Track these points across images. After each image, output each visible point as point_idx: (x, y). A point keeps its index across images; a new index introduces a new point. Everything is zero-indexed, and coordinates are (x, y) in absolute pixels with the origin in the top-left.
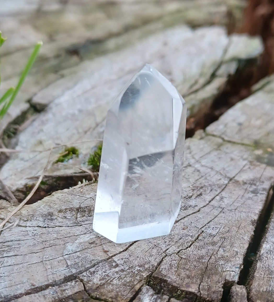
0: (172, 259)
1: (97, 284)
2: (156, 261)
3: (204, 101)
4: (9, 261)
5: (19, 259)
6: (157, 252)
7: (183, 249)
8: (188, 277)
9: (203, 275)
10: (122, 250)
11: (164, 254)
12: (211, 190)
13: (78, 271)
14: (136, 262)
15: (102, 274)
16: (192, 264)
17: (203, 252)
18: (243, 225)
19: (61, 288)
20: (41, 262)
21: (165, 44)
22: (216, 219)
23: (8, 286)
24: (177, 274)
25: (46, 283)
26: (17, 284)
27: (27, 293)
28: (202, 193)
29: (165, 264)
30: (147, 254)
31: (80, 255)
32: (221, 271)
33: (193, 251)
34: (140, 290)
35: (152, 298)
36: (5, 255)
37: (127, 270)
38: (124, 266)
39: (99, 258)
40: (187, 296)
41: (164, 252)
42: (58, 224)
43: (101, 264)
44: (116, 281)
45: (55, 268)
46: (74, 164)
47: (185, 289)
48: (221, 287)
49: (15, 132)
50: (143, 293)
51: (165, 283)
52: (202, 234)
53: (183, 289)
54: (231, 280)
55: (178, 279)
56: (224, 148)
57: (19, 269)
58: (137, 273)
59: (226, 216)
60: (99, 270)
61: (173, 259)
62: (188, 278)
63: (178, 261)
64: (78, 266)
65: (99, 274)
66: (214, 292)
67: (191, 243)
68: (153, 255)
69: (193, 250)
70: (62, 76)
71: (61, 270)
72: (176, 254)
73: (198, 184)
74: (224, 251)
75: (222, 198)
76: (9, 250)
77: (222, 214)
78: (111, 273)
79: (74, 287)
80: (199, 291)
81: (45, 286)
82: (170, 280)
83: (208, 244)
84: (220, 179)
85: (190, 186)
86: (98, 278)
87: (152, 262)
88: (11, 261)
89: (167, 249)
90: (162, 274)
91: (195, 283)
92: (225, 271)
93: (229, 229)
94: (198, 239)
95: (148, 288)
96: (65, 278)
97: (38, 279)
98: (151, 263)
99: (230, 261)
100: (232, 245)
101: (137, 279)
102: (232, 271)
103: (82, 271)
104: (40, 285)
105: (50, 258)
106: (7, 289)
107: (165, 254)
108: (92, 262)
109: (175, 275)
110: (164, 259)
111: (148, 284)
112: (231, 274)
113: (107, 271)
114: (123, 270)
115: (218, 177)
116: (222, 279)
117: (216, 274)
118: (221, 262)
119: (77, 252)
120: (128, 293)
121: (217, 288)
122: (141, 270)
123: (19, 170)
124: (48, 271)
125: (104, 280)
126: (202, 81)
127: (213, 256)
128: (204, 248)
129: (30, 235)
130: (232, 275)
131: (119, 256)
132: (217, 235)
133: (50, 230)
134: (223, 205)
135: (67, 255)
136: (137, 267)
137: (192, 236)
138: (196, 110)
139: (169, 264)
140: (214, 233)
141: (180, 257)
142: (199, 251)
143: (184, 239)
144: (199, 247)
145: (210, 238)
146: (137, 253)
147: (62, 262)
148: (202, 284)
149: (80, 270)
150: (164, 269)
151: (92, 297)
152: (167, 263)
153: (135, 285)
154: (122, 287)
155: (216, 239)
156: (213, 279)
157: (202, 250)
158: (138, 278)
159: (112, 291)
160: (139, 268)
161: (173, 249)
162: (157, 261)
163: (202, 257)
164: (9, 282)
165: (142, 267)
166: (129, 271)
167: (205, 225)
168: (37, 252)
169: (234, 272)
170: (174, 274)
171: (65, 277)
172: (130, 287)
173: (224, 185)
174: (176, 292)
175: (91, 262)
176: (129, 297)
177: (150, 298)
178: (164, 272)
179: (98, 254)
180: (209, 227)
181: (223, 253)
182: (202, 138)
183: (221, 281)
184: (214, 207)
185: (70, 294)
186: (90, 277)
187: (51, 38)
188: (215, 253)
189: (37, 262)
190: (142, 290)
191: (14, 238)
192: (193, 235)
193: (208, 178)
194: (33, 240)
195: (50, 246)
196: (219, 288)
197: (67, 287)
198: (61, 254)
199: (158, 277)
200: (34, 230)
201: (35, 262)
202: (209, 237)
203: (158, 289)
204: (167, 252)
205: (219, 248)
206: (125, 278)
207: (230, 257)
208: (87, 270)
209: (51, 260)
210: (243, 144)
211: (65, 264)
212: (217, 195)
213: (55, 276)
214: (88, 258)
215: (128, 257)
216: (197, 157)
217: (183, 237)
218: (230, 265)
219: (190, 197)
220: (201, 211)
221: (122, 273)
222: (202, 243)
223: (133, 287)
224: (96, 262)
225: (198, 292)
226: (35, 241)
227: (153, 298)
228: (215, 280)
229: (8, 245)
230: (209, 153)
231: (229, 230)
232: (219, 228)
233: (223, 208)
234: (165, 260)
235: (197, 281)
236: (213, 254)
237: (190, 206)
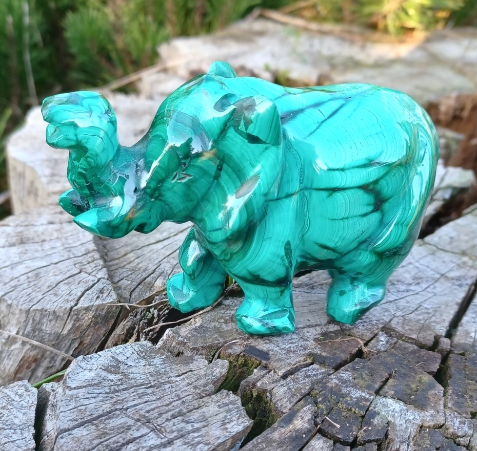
6: (389, 315)
7: (406, 314)
8: (410, 330)
9: (421, 330)
11: (393, 315)
12: (427, 281)
16: (413, 323)
17: (421, 317)
18: (450, 304)
19: (326, 327)
20: (310, 312)
22: (430, 299)
25: (316, 323)
27: (306, 327)
28: (420, 282)
29: (394, 321)
32: (433, 328)
34: (377, 333)
35: (386, 338)
47: (408, 336)
48: (433, 337)
50: (380, 335)
52: (420, 307)
54: (440, 334)
55: (403, 330)
56: (438, 254)
58: (375, 324)
59: (437, 298)
61: (400, 319)
63: (403, 320)
66: (428, 340)
67: (412, 311)
69: (414, 316)
72: (402, 316)
73: (417, 276)
74: (436, 318)
75: (435, 287)
77: (435, 297)
79: (334, 327)
80: (418, 338)
82: (398, 330)
83: (424, 313)
84: (433, 274)
85: (411, 277)
89: (395, 313)
92: (436, 329)
93: (439, 306)
94: (417, 309)
95: (383, 333)
98: (385, 320)
99: (440, 324)
100: (441, 315)
102: (441, 330)
104: (312, 324)
109: (401, 328)
110: (393, 319)
115: (433, 273)
117: (429, 330)
118: (433, 324)
120: (370, 334)
121: (430, 338)
122: (378, 323)
128: (421, 315)
132: (431, 308)
134: (436, 291)
137: (413, 308)
140: (429, 307)
141: (405, 318)
142: (418, 317)
143: (407, 309)
144: (418, 314)
148: (420, 334)
150: (393, 324)
151: (346, 334)
152: (396, 321)
155: (430, 311)
156: (427, 333)
158: (376, 327)
159: (359, 332)
160: (376, 322)
161: (400, 313)
162: (389, 319)
163: (420, 320)
165: (379, 321)
167: (423, 302)
172: (371, 331)
173: (436, 278)
176: (370, 337)
177: (384, 338)
178: (393, 326)
180: (425, 303)
182: (420, 245)
183: (433, 334)
184: (429, 292)
188: (429, 319)
189: (307, 312)
193: (425, 273)
199: (389, 328)
202: (425, 309)
204: (395, 315)
205: (432, 316)
207: (440, 322)
210: (453, 252)
212: (431, 285)
216: (417, 258)
218: (440, 326)
219: (411, 284)
220: (419, 294)
222: (420, 312)
223: (373, 332)
228: (429, 333)
230: (426, 256)
232: (432, 304)
233: (436, 293)
235: (416, 333)
236: (427, 319)
237: (411, 290)
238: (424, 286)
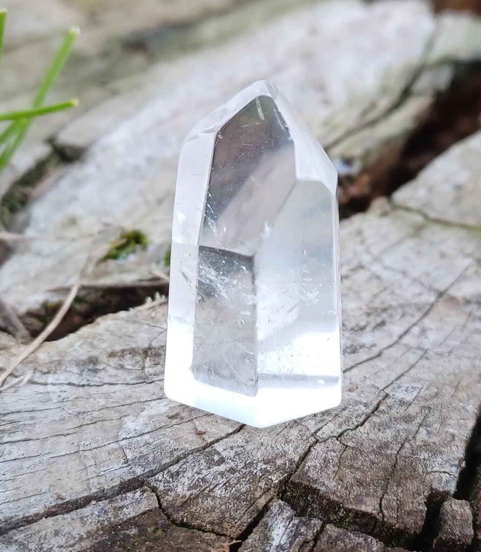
0: (328, 449)
1: (184, 496)
2: (298, 452)
3: (388, 142)
4: (15, 451)
5: (33, 447)
6: (299, 436)
7: (349, 429)
8: (360, 483)
9: (389, 479)
10: (231, 430)
11: (313, 438)
12: (403, 315)
13: (147, 470)
14: (259, 455)
15: (193, 478)
16: (367, 459)
17: (388, 434)
18: (464, 383)
19: (114, 505)
20: (74, 453)
21: (314, 31)
22: (413, 372)
23: (12, 499)
24: (337, 477)
25: (85, 494)
26: (29, 495)
27: (50, 514)
28: (386, 320)
29: (315, 457)
30: (280, 438)
31: (151, 441)
32: (423, 472)
33: (368, 434)
34: (266, 508)
35: (289, 524)
36: (6, 439)
37: (242, 469)
38: (235, 461)
39: (187, 446)
40: (358, 520)
41: (312, 435)
42: (107, 380)
43: (192, 458)
44: (220, 491)
45: (102, 465)
46: (139, 264)
47: (354, 507)
48: (423, 502)
49: (24, 202)
50: (273, 515)
51: (314, 494)
52: (386, 399)
53: (350, 507)
54: (442, 490)
55: (340, 487)
56: (427, 234)
57: (32, 466)
58: (261, 475)
59: (432, 366)
60: (188, 469)
61: (330, 448)
62: (358, 485)
63: (339, 452)
64: (146, 461)
65: (188, 478)
66: (409, 514)
67: (364, 417)
68: (291, 440)
69: (369, 432)
70: (115, 93)
71: (114, 469)
72: (336, 438)
73: (377, 303)
74: (429, 433)
75: (423, 331)
76: (13, 430)
77: (424, 362)
78: (209, 475)
79: (139, 502)
80: (381, 511)
81: (82, 499)
82: (325, 489)
83: (398, 419)
84: (420, 294)
85: (361, 308)
86: (186, 484)
87: (289, 453)
88: (17, 451)
89: (319, 430)
90: (309, 477)
91: (373, 495)
92: (431, 472)
93: (437, 390)
94: (379, 409)
95: (282, 504)
96: (121, 484)
97: (70, 485)
98: (288, 456)
99: (441, 452)
100: (443, 422)
101: (260, 487)
102: (444, 472)
103: (155, 472)
104: (74, 498)
105: (93, 446)
106: (11, 505)
107: (315, 438)
108: (175, 453)
109: (334, 479)
110: (312, 449)
111: (282, 496)
112: (442, 478)
113: (203, 471)
114: (234, 470)
115: (417, 289)
116: (425, 487)
117: (413, 477)
118: (422, 454)
119: (144, 434)
120: (244, 513)
121: (414, 505)
122: (268, 468)
123: (32, 274)
124: (89, 470)
125: (198, 489)
126: (384, 103)
127: (408, 443)
128: (389, 428)
129: (55, 400)
130: (444, 479)
131: (226, 443)
132: (415, 401)
133: (93, 390)
134: (426, 344)
135: (125, 440)
136: (261, 464)
137: (366, 405)
138: (372, 159)
139: (322, 458)
140: (409, 398)
141: (344, 444)
142: (380, 433)
143: (352, 410)
144: (380, 426)
145: (400, 407)
146: (261, 436)
147: (116, 453)
148: (386, 496)
149: (151, 469)
150: (312, 468)
151: (174, 522)
152: (319, 456)
153: (258, 499)
154: (232, 503)
155: (412, 410)
156: (408, 488)
157: (385, 432)
158: (262, 484)
159: (213, 509)
160: (265, 466)
161: (330, 428)
162: (300, 452)
163: (386, 445)
164: (14, 491)
165: (271, 463)
166: (246, 473)
167: (392, 383)
168: (67, 434)
169: (447, 475)
170: (332, 477)
171: (121, 482)
172: (248, 503)
173: (426, 304)
174: (336, 513)
175: (172, 454)
176: (245, 523)
177: (285, 524)
178: (313, 474)
179: (185, 437)
180: (399, 387)
181: (426, 438)
182: (384, 214)
183: (424, 492)
184: (409, 348)
185: (132, 515)
186: (170, 483)
187: (93, 18)
188: (411, 437)
189: (67, 453)
190: (270, 508)
191: (24, 406)
192: (369, 402)
193: (398, 291)
194: (59, 410)
195: (93, 421)
196: (419, 506)
197: (126, 502)
198: (114, 437)
199: (301, 483)
200: (61, 391)
201: (63, 453)
202: (400, 405)
203: (302, 507)
204: (318, 434)
205: (419, 428)
206: (239, 485)
207: (439, 445)
208: (163, 468)
209: (95, 450)
211: (121, 457)
212: (415, 325)
213: (102, 480)
214: (166, 447)
215: (243, 444)
216: (375, 251)
217: (348, 406)
218: (440, 460)
219: (363, 329)
220: (383, 356)
221: (232, 476)
222: (385, 417)
223: (254, 503)
224: (181, 453)
225: (378, 514)
226: (64, 412)
227: (291, 523)
228: (411, 489)
229: (11, 419)
230: (399, 243)
231: (437, 393)
232: (418, 388)
233: (426, 350)
234: (314, 451)
235: (376, 491)
236: (406, 440)
237: (362, 346)
238: (396, 329)
